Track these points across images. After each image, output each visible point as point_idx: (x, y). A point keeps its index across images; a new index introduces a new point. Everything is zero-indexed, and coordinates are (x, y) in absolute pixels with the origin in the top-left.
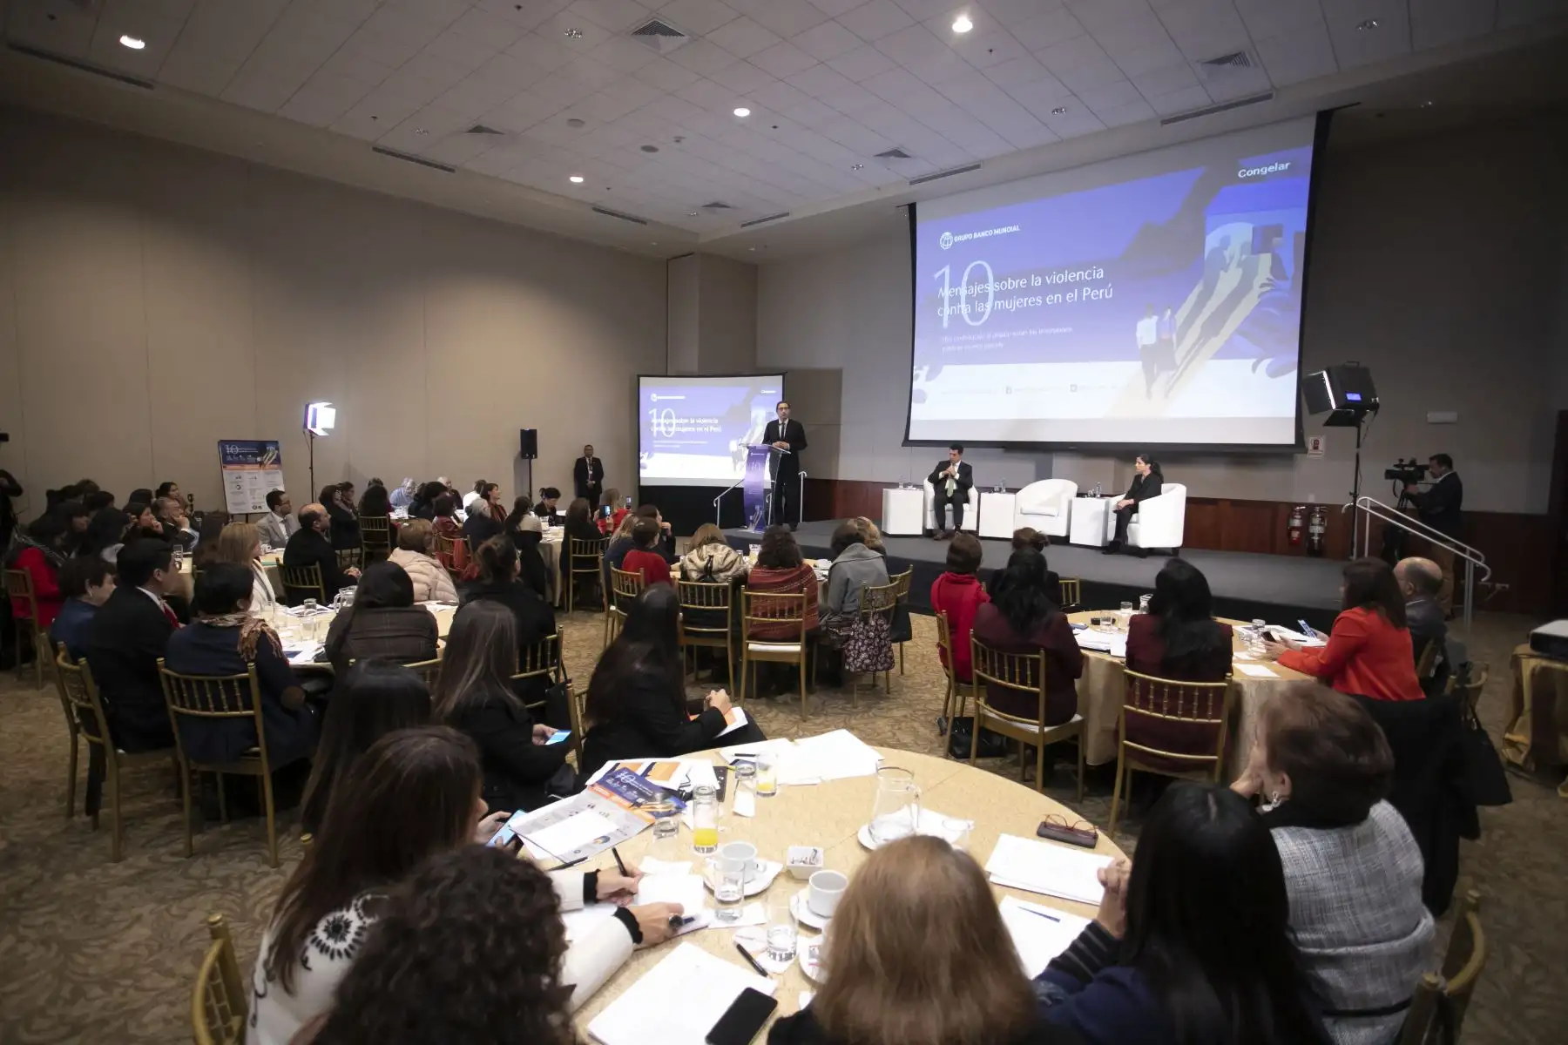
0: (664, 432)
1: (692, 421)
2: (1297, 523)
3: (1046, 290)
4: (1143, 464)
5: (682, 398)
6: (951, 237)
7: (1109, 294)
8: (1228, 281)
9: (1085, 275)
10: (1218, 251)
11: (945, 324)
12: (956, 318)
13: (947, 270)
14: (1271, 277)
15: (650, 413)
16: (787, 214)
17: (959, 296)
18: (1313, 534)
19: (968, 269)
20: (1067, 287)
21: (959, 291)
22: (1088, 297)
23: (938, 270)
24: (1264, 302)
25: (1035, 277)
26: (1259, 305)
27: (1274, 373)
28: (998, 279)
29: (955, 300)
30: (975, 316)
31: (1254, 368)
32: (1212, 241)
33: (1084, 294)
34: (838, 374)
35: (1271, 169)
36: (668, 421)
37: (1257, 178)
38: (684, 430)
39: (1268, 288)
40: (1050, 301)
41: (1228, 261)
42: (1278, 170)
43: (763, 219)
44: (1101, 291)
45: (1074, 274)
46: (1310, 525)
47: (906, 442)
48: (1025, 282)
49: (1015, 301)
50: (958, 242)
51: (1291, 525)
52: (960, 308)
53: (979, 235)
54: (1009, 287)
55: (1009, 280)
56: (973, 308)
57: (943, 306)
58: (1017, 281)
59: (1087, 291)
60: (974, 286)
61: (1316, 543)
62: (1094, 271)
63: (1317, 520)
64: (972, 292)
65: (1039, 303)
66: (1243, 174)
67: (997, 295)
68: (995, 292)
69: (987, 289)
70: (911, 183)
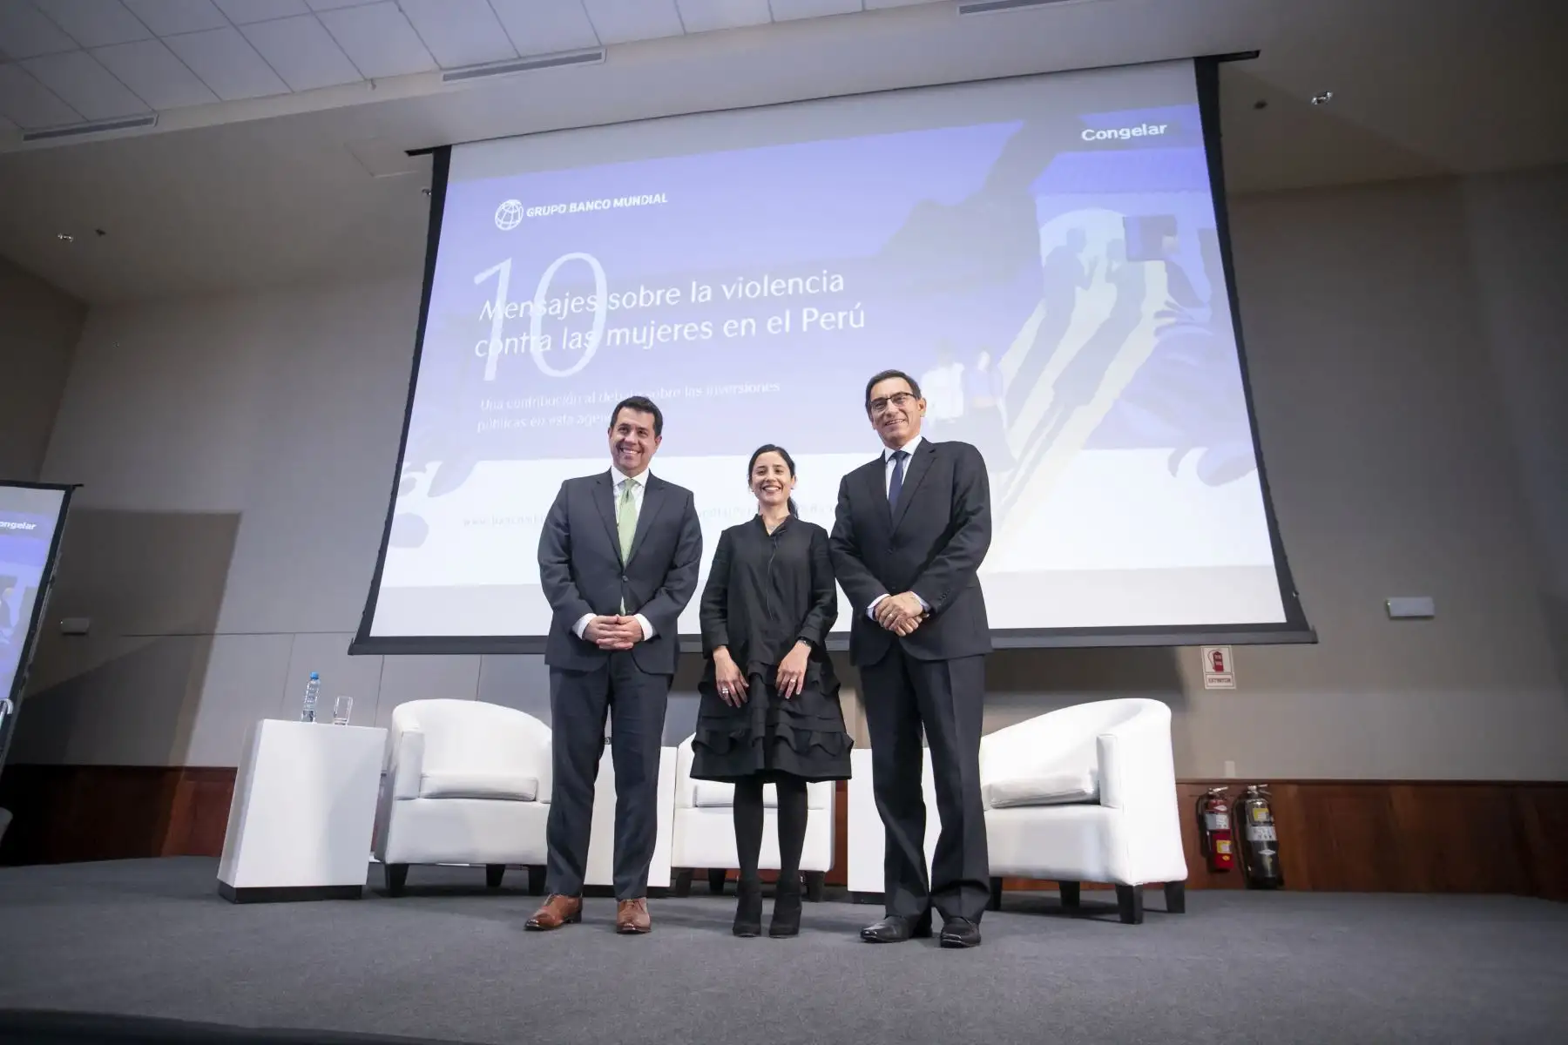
2: (1221, 821)
3: (721, 310)
6: (520, 210)
7: (857, 321)
8: (1094, 304)
9: (805, 286)
10: (1068, 254)
11: (490, 375)
12: (515, 362)
13: (505, 268)
14: (1172, 301)
16: (147, 122)
17: (527, 318)
18: (1259, 845)
19: (556, 265)
20: (767, 307)
21: (527, 308)
22: (814, 326)
23: (483, 269)
24: (1168, 342)
25: (699, 285)
27: (1216, 476)
28: (615, 286)
29: (517, 326)
30: (558, 357)
31: (1173, 465)
32: (1052, 235)
33: (805, 320)
34: (229, 524)
35: (1136, 132)
37: (1115, 144)
39: (1171, 320)
40: (730, 331)
41: (1087, 270)
42: (1149, 135)
43: (87, 125)
44: (841, 315)
45: (783, 282)
46: (1249, 825)
47: (365, 643)
48: (678, 294)
49: (652, 329)
50: (536, 218)
51: (1211, 826)
52: (528, 342)
53: (581, 207)
54: (641, 304)
55: (642, 288)
56: (556, 343)
57: (488, 337)
58: (659, 293)
59: (810, 315)
60: (562, 299)
61: (1268, 863)
62: (825, 279)
63: (1261, 815)
64: (558, 311)
65: (707, 334)
66: (1089, 135)
67: (614, 319)
68: (609, 312)
69: (592, 307)
70: (446, 78)
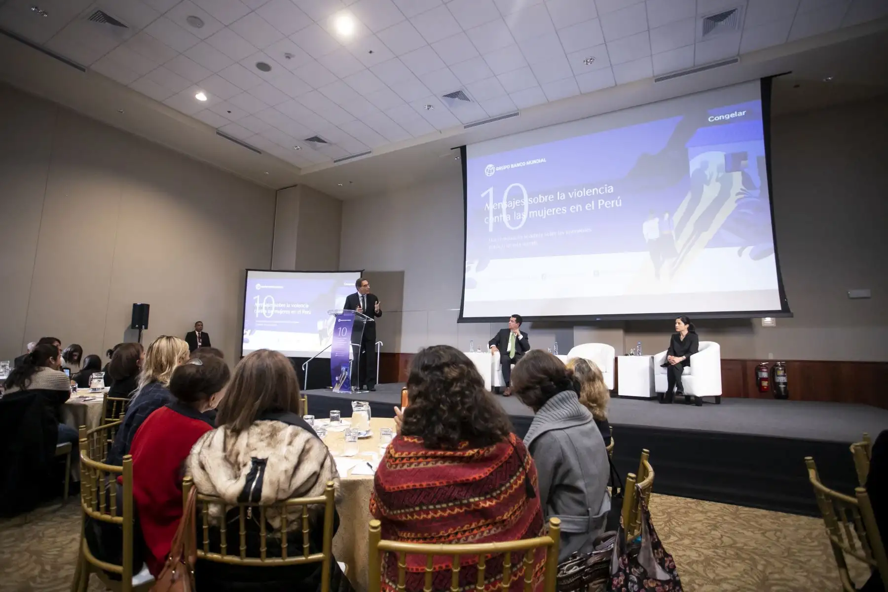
0: (264, 314)
1: (288, 306)
2: (765, 375)
3: (569, 202)
4: (683, 324)
5: (281, 287)
6: (493, 168)
7: (618, 204)
8: (710, 192)
9: (599, 191)
10: (701, 171)
11: (491, 230)
12: (499, 225)
13: (491, 190)
14: (743, 188)
15: (255, 298)
16: (370, 152)
17: (501, 209)
18: (779, 383)
19: (508, 189)
20: (585, 200)
21: (501, 205)
22: (603, 206)
23: (484, 192)
24: (740, 205)
25: (560, 193)
26: (739, 207)
27: (757, 257)
28: (530, 195)
29: (498, 212)
30: (514, 222)
31: (740, 253)
32: (694, 165)
33: (600, 204)
34: (402, 274)
35: (732, 115)
36: (268, 305)
37: (723, 122)
38: (281, 312)
39: (742, 196)
40: (573, 210)
41: (708, 177)
42: (737, 116)
43: (351, 156)
44: (613, 202)
45: (591, 190)
46: (776, 376)
47: (461, 319)
48: (553, 197)
49: (545, 211)
50: (499, 171)
51: (760, 376)
52: (502, 217)
53: (515, 166)
54: (540, 201)
55: (540, 195)
56: (512, 217)
57: (488, 216)
58: (546, 197)
59: (601, 202)
60: (512, 201)
61: (782, 390)
62: (606, 188)
63: (781, 373)
64: (511, 206)
65: (564, 211)
66: (712, 119)
67: (531, 207)
68: (529, 205)
69: (523, 203)
70: (465, 127)
